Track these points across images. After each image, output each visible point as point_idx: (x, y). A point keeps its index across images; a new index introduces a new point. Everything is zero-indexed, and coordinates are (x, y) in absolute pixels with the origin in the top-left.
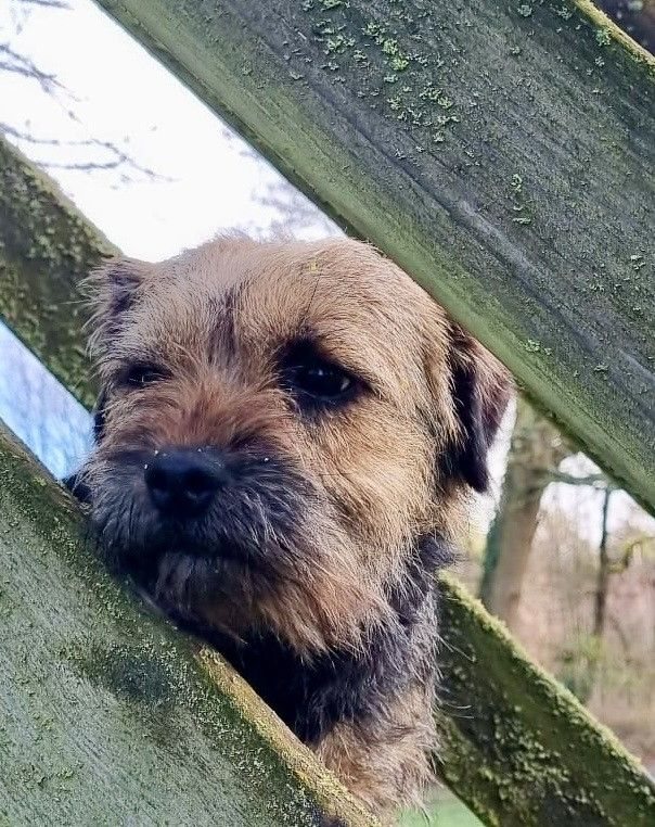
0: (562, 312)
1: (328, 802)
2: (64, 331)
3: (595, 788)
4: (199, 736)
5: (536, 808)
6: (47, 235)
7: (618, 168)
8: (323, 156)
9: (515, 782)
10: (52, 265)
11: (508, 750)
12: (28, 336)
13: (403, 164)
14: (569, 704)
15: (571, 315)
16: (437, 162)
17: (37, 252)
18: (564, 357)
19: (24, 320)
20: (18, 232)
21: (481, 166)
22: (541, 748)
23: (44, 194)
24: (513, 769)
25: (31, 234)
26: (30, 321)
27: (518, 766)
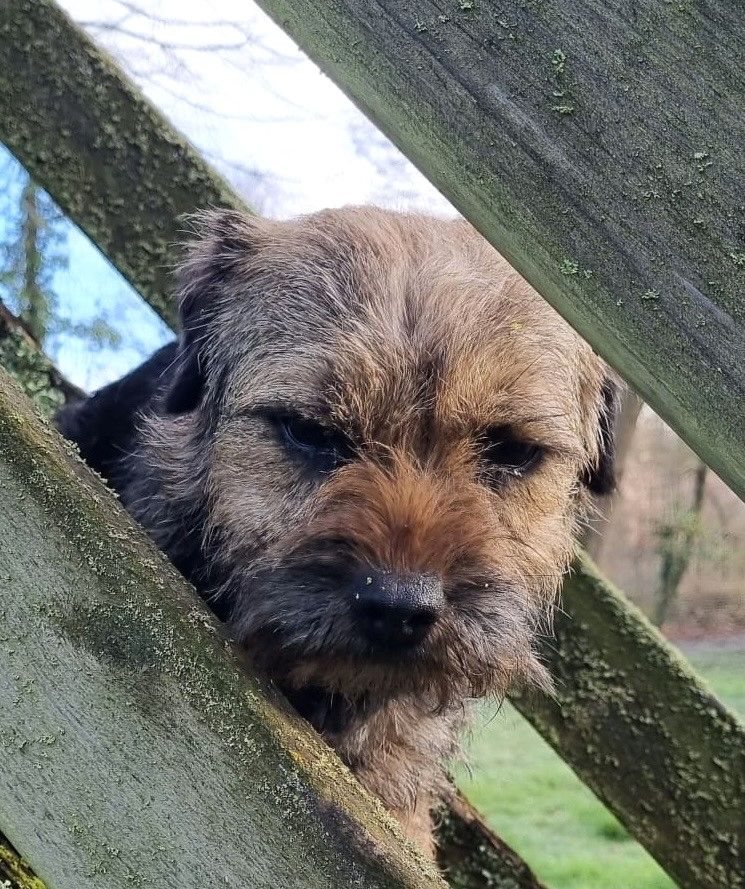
0: (607, 225)
1: (324, 786)
2: (131, 226)
3: (660, 708)
4: (187, 708)
5: (599, 727)
6: (114, 123)
7: (684, 39)
8: (329, 30)
9: (579, 700)
10: (118, 155)
11: (572, 668)
12: (93, 231)
13: (422, 37)
14: (637, 622)
15: (617, 228)
16: (464, 35)
17: (102, 141)
18: (606, 282)
19: (90, 214)
20: (83, 121)
21: (516, 39)
22: (607, 667)
23: (109, 77)
24: (577, 687)
25: (95, 122)
26: (96, 215)
27: (582, 685)
